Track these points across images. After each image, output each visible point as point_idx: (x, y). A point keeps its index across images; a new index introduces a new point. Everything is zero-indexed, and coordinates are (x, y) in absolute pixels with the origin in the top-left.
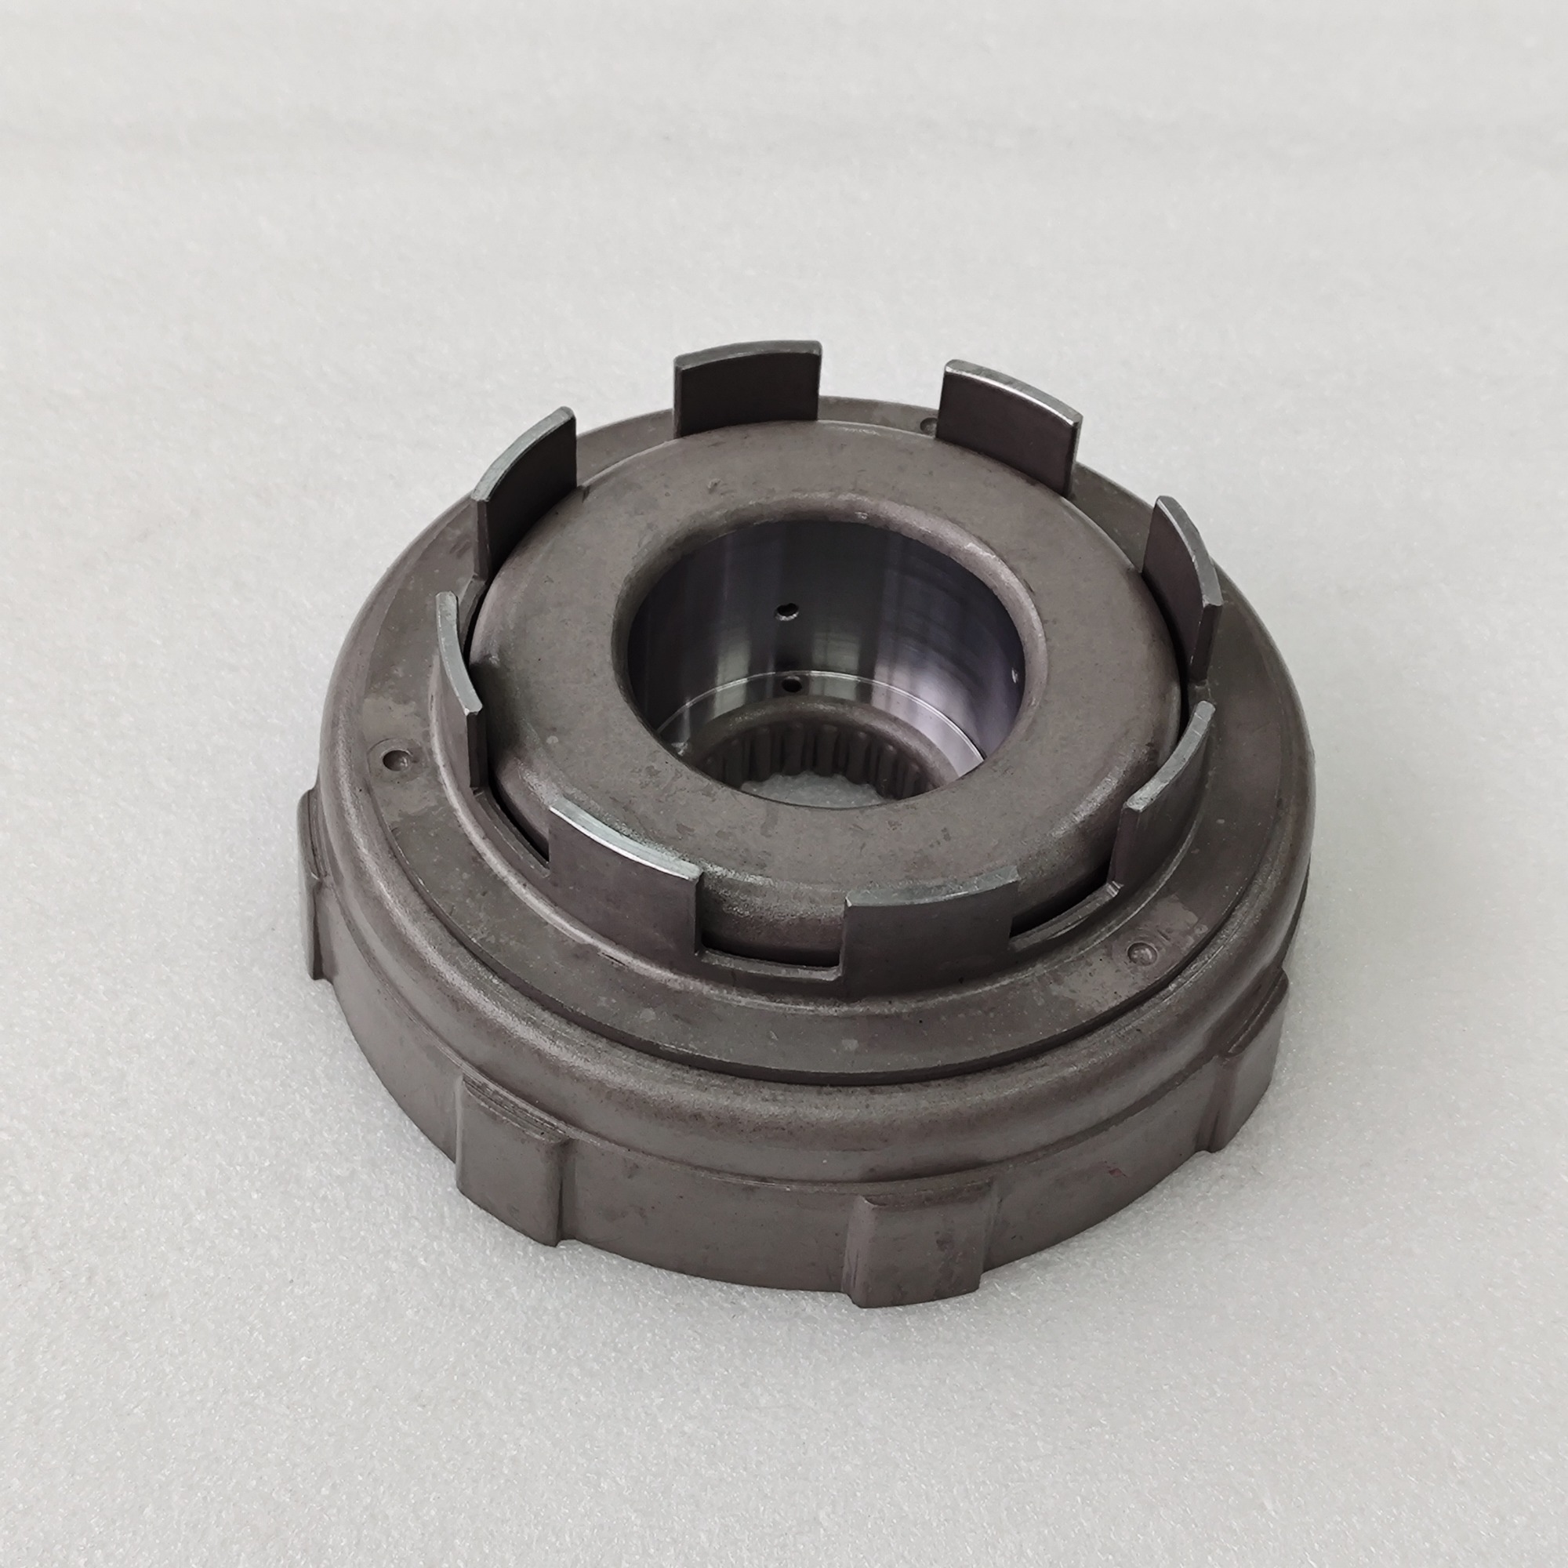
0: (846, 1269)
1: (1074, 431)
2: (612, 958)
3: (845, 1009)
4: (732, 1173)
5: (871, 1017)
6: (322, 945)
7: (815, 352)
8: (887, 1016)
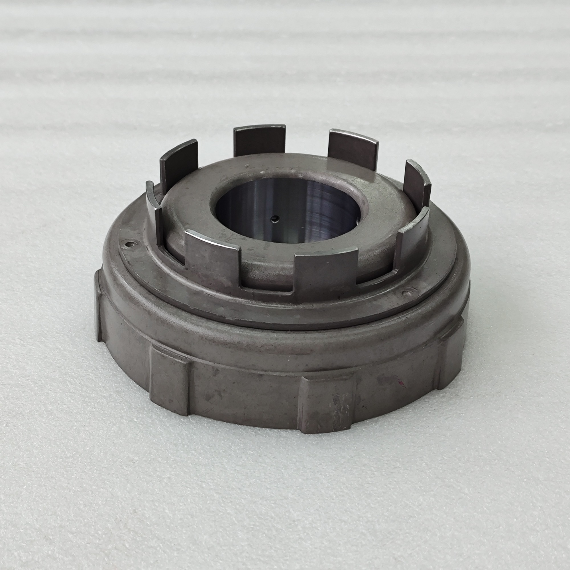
0: (298, 416)
1: (376, 146)
2: (208, 294)
3: (295, 306)
4: (253, 369)
5: (305, 310)
6: (102, 325)
7: (284, 127)
8: (311, 310)
